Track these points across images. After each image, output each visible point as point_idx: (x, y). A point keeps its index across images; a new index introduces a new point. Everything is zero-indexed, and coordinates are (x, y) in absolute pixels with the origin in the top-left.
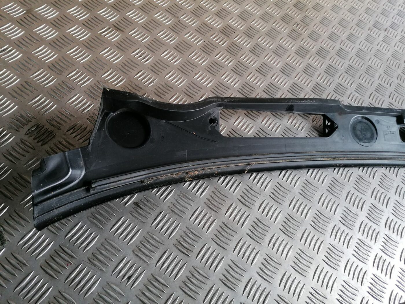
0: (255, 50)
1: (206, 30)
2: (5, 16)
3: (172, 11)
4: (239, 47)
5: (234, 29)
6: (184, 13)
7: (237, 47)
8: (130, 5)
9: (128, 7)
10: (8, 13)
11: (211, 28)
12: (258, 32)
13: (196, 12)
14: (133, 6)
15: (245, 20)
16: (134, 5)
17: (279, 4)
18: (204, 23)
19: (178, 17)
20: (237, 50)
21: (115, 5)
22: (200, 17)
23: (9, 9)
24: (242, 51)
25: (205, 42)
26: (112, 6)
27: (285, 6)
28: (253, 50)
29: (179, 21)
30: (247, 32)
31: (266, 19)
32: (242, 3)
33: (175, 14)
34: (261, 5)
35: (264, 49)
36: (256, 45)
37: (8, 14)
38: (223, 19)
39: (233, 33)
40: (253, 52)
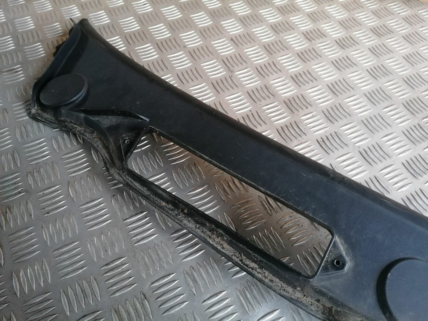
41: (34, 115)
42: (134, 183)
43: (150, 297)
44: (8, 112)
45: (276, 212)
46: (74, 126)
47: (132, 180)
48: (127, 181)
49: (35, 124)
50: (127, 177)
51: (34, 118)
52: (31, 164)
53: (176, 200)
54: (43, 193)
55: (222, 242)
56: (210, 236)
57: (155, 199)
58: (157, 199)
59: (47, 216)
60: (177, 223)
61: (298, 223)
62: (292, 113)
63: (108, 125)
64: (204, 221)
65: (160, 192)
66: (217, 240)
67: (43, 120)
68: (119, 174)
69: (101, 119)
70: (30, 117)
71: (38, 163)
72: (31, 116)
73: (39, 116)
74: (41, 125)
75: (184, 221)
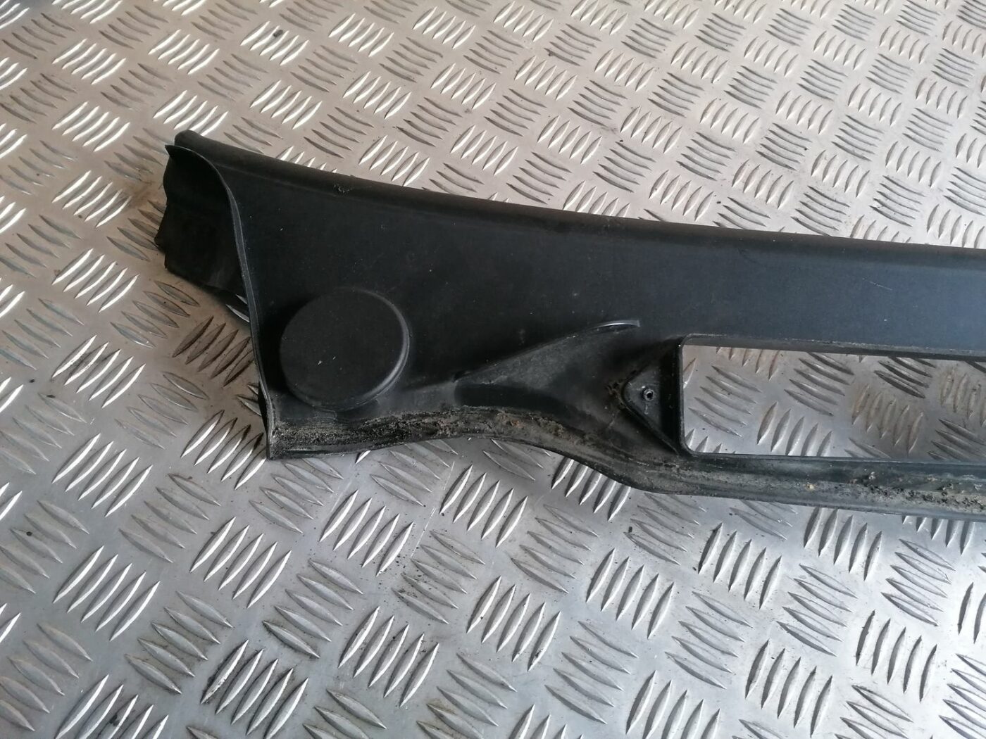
0: (888, 202)
1: (714, 156)
2: (69, 227)
3: (590, 110)
4: (835, 201)
5: (800, 138)
6: (631, 111)
7: (828, 203)
8: (456, 114)
9: (450, 122)
10: (77, 213)
11: (729, 149)
12: (880, 132)
13: (665, 99)
14: (467, 114)
15: (826, 98)
16: (467, 111)
17: (913, 20)
18: (701, 132)
19: (613, 130)
20: (832, 214)
21: (409, 122)
22: (682, 115)
23: (80, 197)
24: (848, 214)
25: (719, 203)
26: (402, 130)
27: (934, 22)
28: (884, 205)
29: (620, 144)
30: (845, 141)
31: (890, 83)
32: (800, 36)
33: (601, 120)
34: (860, 32)
35: (919, 194)
36: (886, 182)
37: (80, 216)
38: (756, 106)
39: (801, 150)
40: (884, 209)
41: (278, 447)
42: (715, 477)
43: (874, 682)
44: (191, 478)
45: (927, 386)
46: (424, 423)
47: (704, 474)
48: (695, 481)
49: (299, 467)
50: (688, 473)
51: (283, 454)
52: (385, 570)
53: (842, 464)
54: (482, 618)
55: (971, 497)
56: (943, 500)
57: (785, 487)
58: (790, 486)
59: (539, 663)
60: (870, 511)
61: (970, 387)
62: (790, 170)
63: (546, 379)
64: (921, 476)
65: (794, 466)
66: (960, 498)
67: (315, 448)
68: (661, 476)
69: (515, 374)
70: (269, 458)
71: (399, 556)
72: (272, 455)
73: (294, 445)
74: (316, 462)
75: (877, 498)
